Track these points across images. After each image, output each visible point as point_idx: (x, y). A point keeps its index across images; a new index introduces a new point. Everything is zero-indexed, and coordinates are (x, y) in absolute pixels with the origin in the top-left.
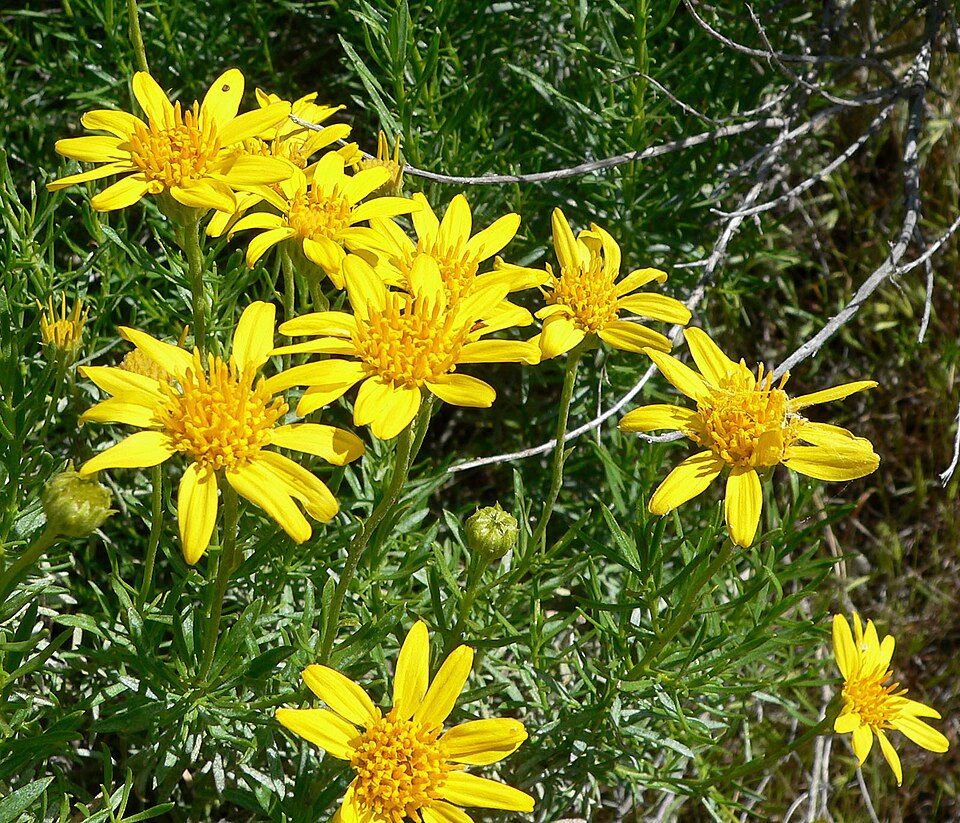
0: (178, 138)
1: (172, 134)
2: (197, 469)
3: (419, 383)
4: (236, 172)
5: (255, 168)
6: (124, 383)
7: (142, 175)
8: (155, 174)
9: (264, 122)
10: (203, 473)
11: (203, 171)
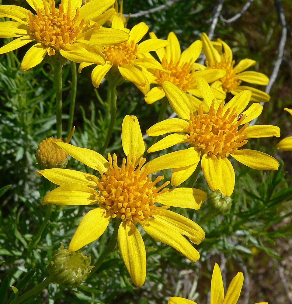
0: (56, 20)
1: (51, 17)
2: (124, 226)
3: (227, 155)
4: (95, 38)
5: (106, 35)
6: (66, 178)
7: (39, 44)
8: (48, 43)
9: (102, 7)
10: (128, 228)
11: (75, 39)
